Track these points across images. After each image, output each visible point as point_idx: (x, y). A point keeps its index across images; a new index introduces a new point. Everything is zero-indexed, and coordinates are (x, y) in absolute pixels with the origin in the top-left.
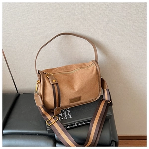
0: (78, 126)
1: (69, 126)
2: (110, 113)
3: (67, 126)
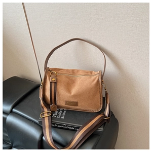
0: (66, 129)
1: (58, 125)
2: (102, 129)
3: (56, 124)
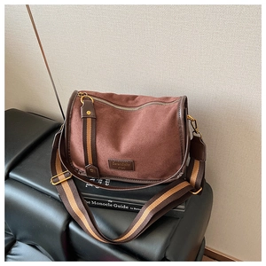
0: (113, 208)
1: (97, 201)
3: (94, 201)
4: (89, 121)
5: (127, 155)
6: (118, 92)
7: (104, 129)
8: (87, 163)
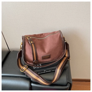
0: (46, 73)
3: (39, 72)
4: (33, 45)
5: (48, 53)
6: (37, 34)
7: (38, 46)
8: (34, 60)
